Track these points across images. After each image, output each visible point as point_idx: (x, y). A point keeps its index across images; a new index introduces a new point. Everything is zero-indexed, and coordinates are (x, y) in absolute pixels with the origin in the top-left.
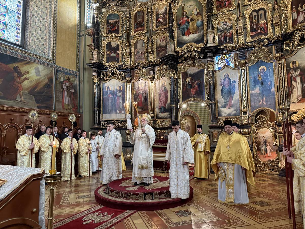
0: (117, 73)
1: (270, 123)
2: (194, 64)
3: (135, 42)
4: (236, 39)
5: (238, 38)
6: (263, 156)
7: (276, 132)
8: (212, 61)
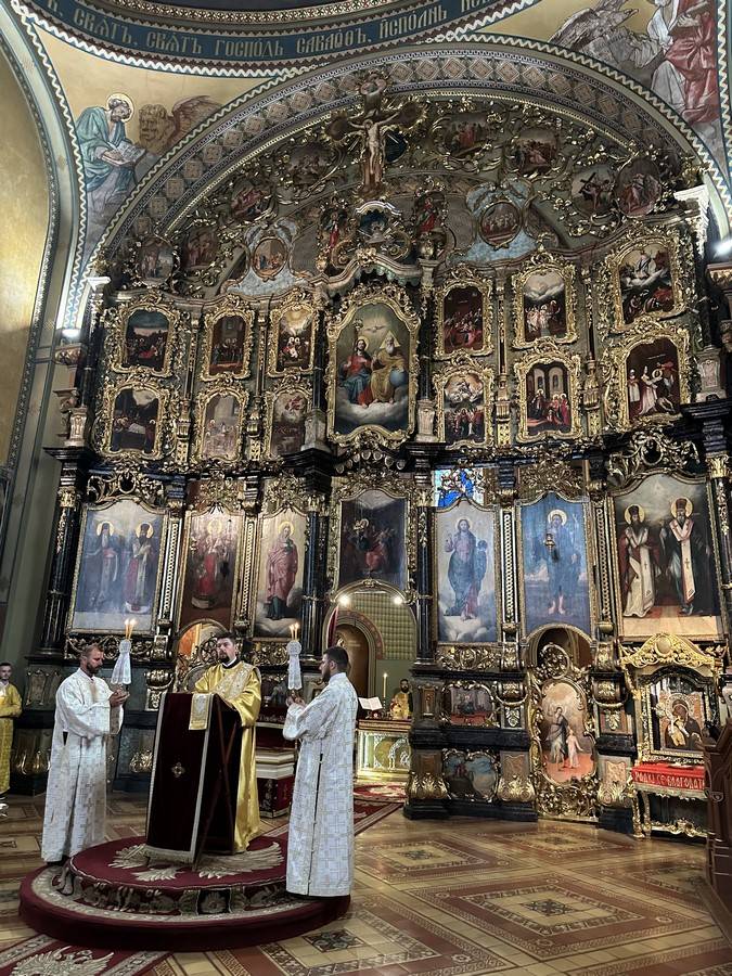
0: (141, 483)
1: (577, 669)
2: (378, 483)
3: (208, 400)
4: (491, 430)
5: (495, 428)
6: (556, 766)
7: (590, 695)
8: (429, 483)
